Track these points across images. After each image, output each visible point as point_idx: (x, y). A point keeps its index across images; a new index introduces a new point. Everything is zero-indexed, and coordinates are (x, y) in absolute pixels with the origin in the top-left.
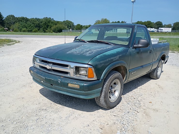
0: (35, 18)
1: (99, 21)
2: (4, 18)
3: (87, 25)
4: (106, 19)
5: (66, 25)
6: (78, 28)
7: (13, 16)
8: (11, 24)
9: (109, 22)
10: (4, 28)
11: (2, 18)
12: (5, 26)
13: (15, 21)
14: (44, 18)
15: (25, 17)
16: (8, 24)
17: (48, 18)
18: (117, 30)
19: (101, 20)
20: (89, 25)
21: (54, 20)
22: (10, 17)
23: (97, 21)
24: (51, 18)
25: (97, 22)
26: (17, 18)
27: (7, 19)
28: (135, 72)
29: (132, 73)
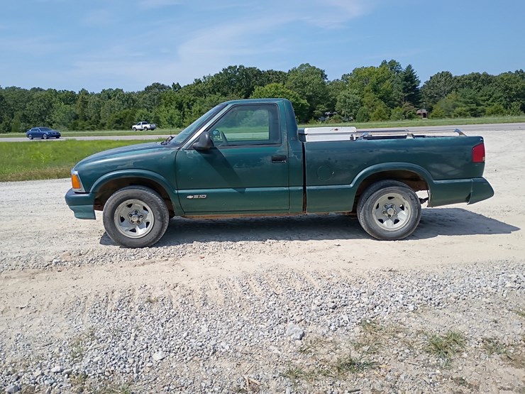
0: (517, 71)
2: (421, 85)
7: (448, 75)
8: (441, 96)
10: (415, 109)
11: (416, 84)
12: (421, 105)
13: (452, 89)
15: (481, 73)
16: (431, 97)
22: (439, 79)
26: (458, 80)
27: (431, 85)
28: (201, 196)
29: (190, 197)
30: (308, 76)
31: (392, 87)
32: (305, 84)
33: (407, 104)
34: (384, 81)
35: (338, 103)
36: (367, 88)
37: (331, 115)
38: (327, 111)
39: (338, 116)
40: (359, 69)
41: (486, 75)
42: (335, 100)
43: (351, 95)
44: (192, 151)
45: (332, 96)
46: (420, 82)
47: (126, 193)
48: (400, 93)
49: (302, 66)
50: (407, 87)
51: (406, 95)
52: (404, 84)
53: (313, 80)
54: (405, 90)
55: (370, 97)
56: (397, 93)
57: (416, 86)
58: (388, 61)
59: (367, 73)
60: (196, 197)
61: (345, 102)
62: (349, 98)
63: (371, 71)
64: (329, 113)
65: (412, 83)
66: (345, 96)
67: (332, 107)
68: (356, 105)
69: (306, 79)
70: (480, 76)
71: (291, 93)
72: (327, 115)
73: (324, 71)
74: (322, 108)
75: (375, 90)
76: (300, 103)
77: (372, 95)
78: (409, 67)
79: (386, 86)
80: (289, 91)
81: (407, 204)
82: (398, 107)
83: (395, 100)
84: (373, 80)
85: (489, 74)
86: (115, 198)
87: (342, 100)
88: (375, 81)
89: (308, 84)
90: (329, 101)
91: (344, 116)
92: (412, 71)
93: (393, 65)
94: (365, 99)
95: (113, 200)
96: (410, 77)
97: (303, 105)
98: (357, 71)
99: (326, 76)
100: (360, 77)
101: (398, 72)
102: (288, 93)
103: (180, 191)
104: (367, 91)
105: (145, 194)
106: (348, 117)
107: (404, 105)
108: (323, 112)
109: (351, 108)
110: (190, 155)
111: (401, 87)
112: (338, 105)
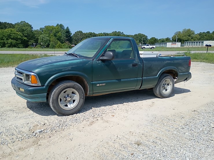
0: (104, 33)
1: (180, 32)
2: (72, 35)
3: (164, 38)
4: (190, 29)
5: (138, 39)
6: (151, 42)
7: (81, 32)
8: (79, 40)
9: (194, 33)
10: (71, 44)
11: (70, 34)
12: (72, 43)
13: (83, 37)
14: (112, 32)
15: (93, 33)
16: (75, 40)
17: (117, 32)
18: (203, 42)
19: (183, 32)
20: (167, 38)
21: (124, 34)
22: (78, 34)
23: (177, 32)
24: (120, 32)
25: (176, 34)
26: (85, 34)
27: (75, 35)
28: (103, 84)
29: (98, 85)
30: (25, 27)
31: (62, 34)
32: (23, 30)
33: (67, 42)
34: (58, 32)
35: (39, 40)
36: (51, 34)
37: (36, 45)
38: (34, 43)
39: (39, 45)
40: (47, 26)
41: (94, 33)
42: (38, 39)
43: (45, 37)
44: (100, 61)
45: (37, 36)
46: (72, 34)
47: (66, 85)
48: (65, 38)
49: (22, 22)
50: (67, 35)
51: (67, 38)
52: (66, 34)
53: (27, 28)
54: (67, 37)
55: (53, 38)
56: (63, 37)
57: (70, 35)
58: (59, 24)
59: (51, 28)
60: (101, 85)
61: (43, 40)
62: (44, 38)
63: (53, 28)
64: (35, 44)
65: (69, 34)
66: (43, 37)
67: (36, 41)
68: (47, 41)
69: (24, 28)
70: (92, 34)
71: (19, 34)
72: (34, 45)
73: (31, 25)
74: (32, 42)
75: (55, 36)
76: (23, 39)
77: (54, 37)
78: (68, 28)
79: (59, 34)
80: (18, 33)
81: (171, 83)
82: (64, 43)
83: (63, 40)
84: (54, 31)
85: (95, 33)
86: (60, 88)
87: (41, 39)
88: (55, 32)
89: (25, 30)
90: (35, 38)
91: (42, 45)
92: (69, 29)
93: (61, 26)
94: (51, 39)
95: (59, 89)
96: (68, 32)
97: (25, 39)
98: (47, 27)
99: (32, 27)
100: (48, 30)
101: (63, 29)
102: (17, 34)
103: (93, 82)
104: (52, 36)
105: (76, 85)
106: (44, 46)
107: (66, 43)
108: (33, 43)
109: (45, 42)
110: (99, 63)
111: (65, 36)
112: (39, 41)
